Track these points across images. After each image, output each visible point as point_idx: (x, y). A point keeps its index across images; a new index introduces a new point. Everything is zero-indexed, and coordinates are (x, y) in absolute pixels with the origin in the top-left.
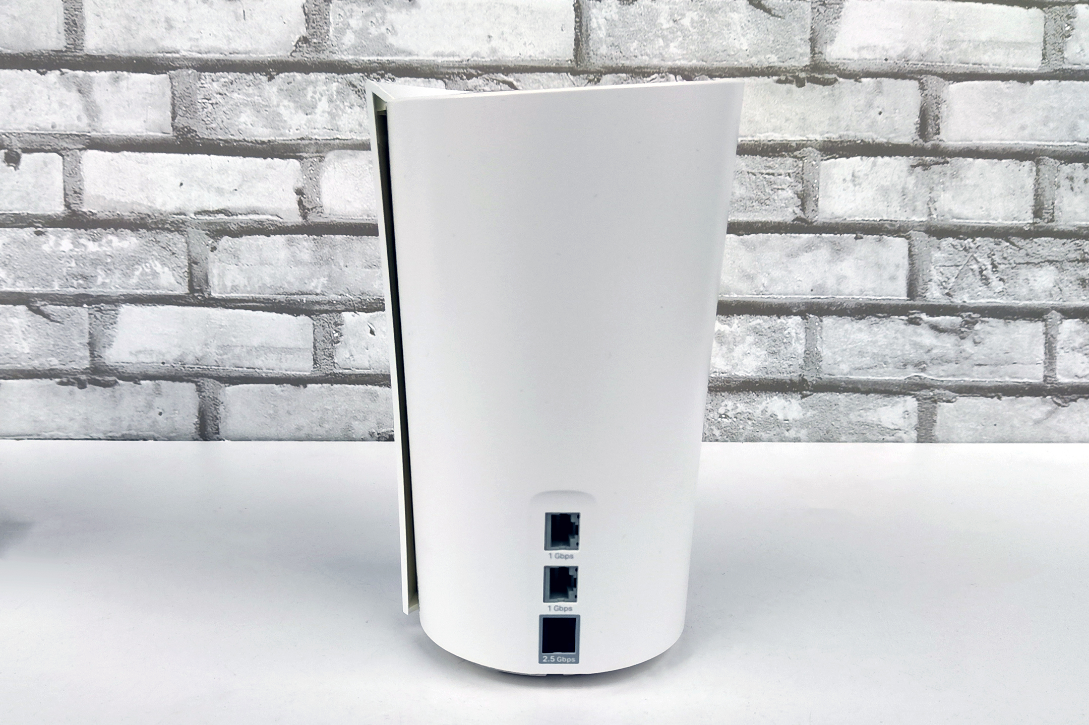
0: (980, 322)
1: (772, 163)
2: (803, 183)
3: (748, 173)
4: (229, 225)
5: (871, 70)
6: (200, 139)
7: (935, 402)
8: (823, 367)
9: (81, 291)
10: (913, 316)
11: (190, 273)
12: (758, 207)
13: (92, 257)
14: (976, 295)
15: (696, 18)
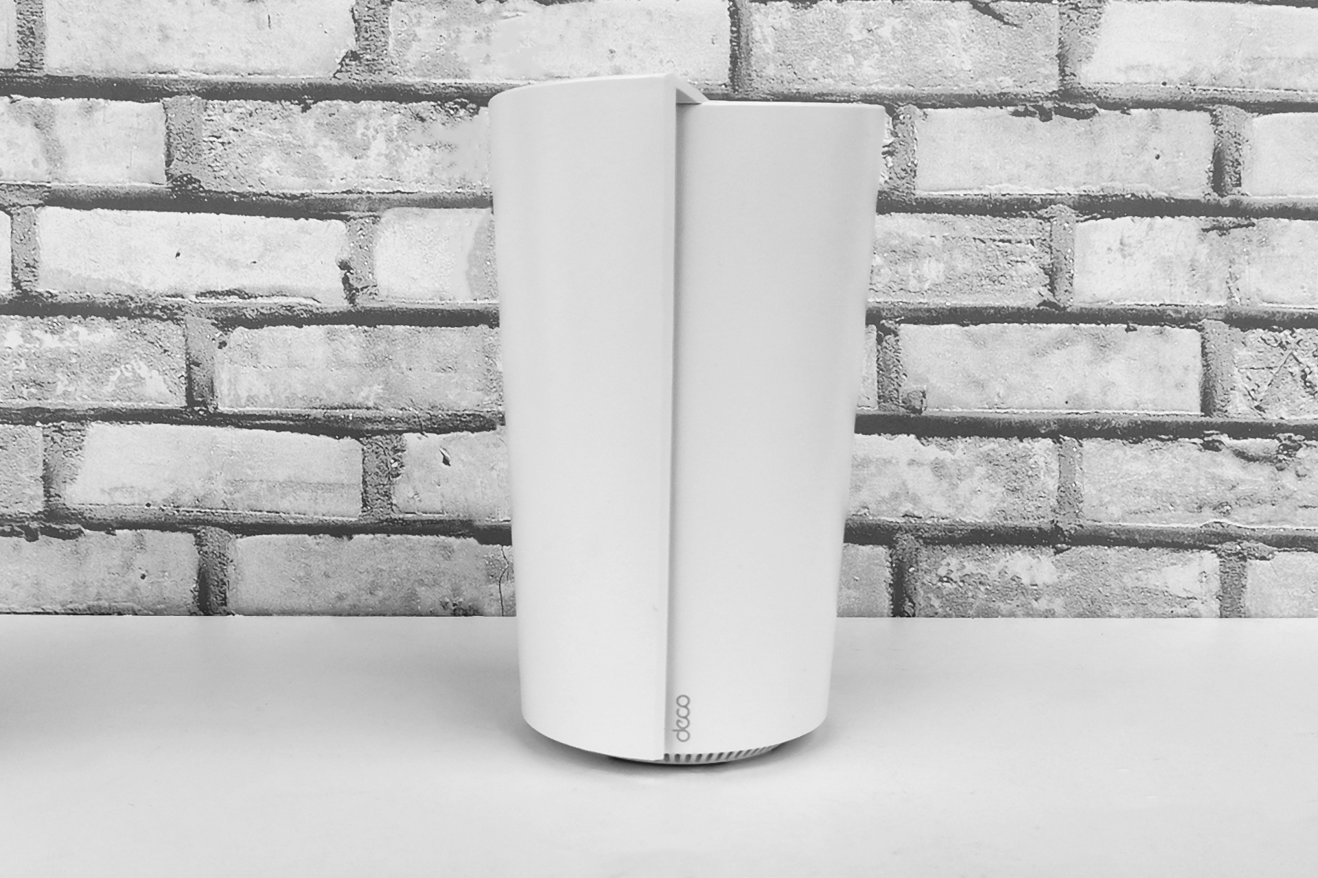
0: (1304, 446)
1: (1008, 225)
2: (1052, 253)
3: (974, 239)
4: (244, 311)
5: (1144, 98)
6: (205, 191)
7: (1244, 559)
8: (1084, 510)
9: (34, 403)
10: (1210, 439)
11: (189, 379)
12: (989, 287)
13: (50, 356)
14: (1298, 409)
15: (899, 27)
